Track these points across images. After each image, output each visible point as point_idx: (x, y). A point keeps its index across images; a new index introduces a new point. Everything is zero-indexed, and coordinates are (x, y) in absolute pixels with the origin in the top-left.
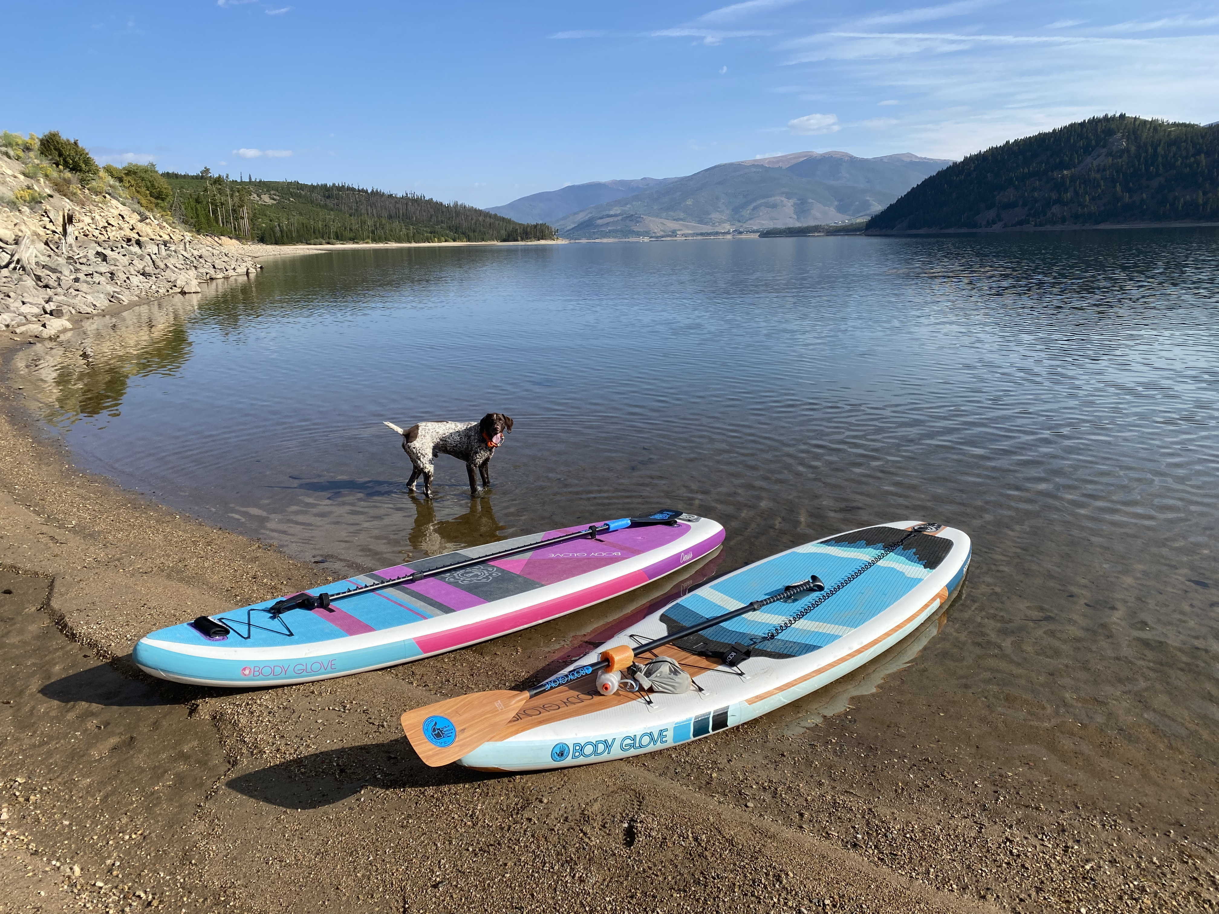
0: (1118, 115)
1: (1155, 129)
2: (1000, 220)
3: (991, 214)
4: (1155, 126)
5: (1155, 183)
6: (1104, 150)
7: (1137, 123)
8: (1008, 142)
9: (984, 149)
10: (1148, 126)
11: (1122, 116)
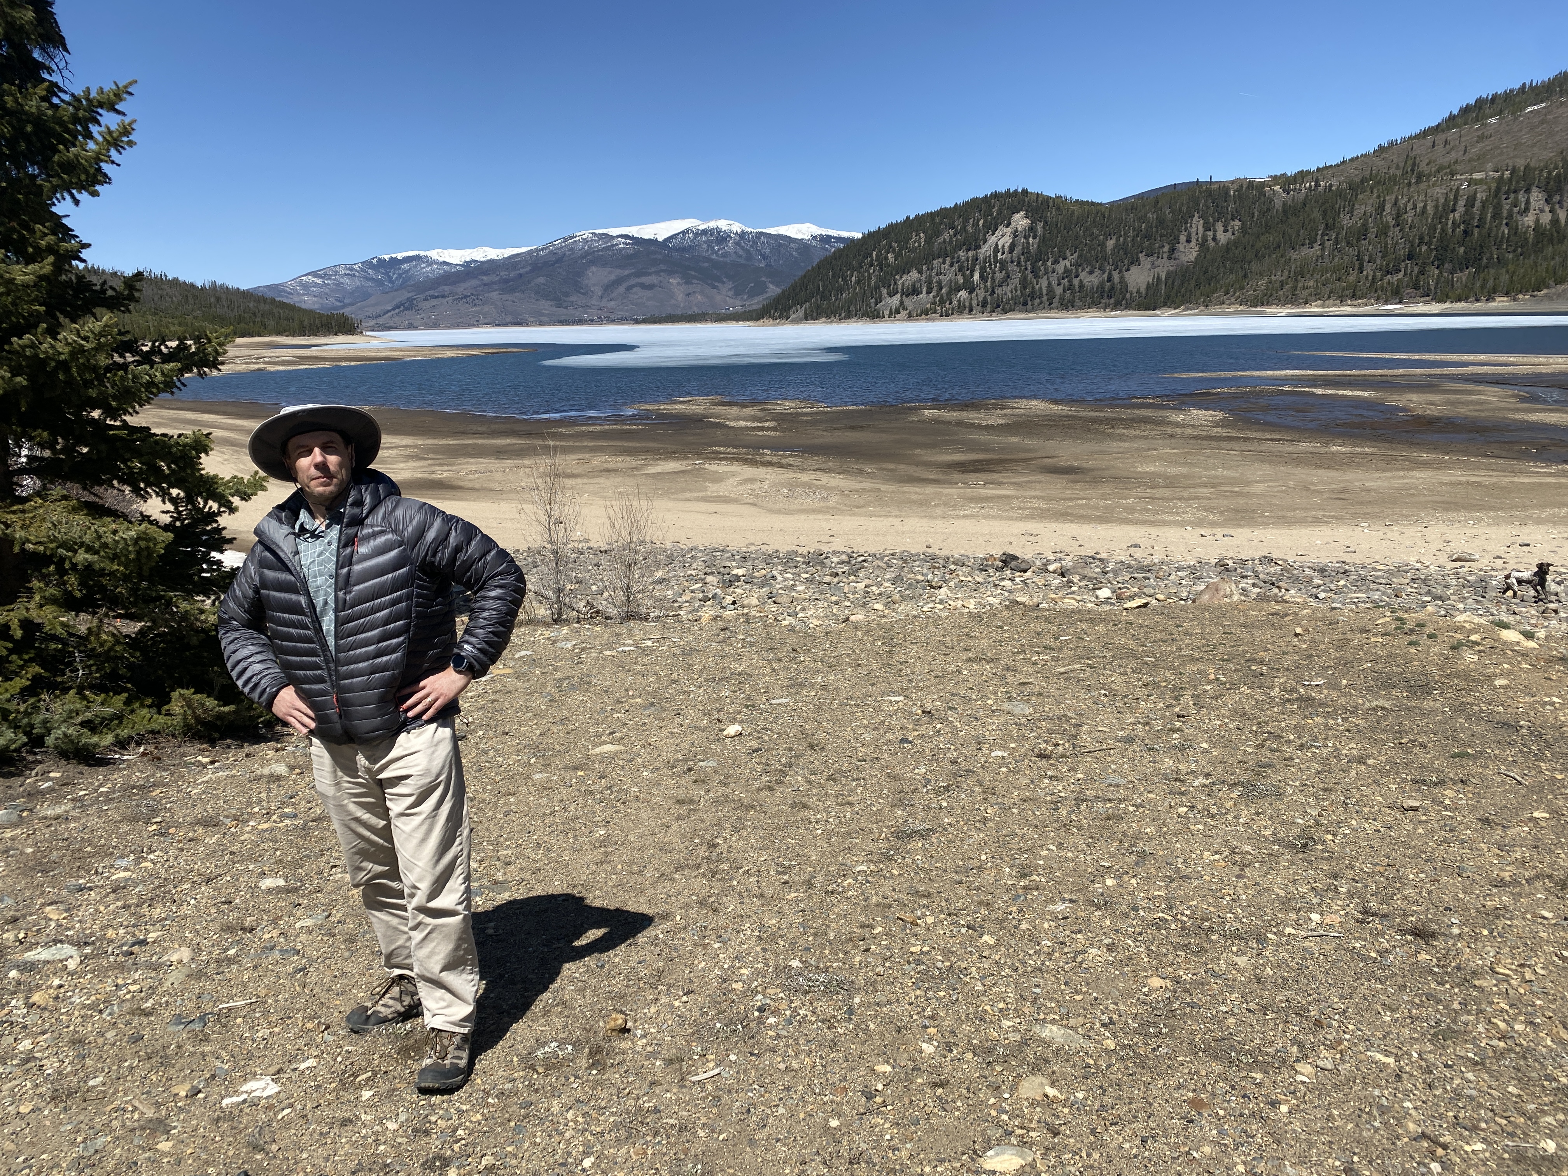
0: (1020, 190)
1: (1058, 209)
2: (905, 309)
3: (895, 300)
4: (1058, 203)
5: (1060, 268)
6: (1009, 231)
7: (1040, 199)
8: (908, 218)
9: (883, 226)
10: (1051, 204)
11: (1025, 192)
